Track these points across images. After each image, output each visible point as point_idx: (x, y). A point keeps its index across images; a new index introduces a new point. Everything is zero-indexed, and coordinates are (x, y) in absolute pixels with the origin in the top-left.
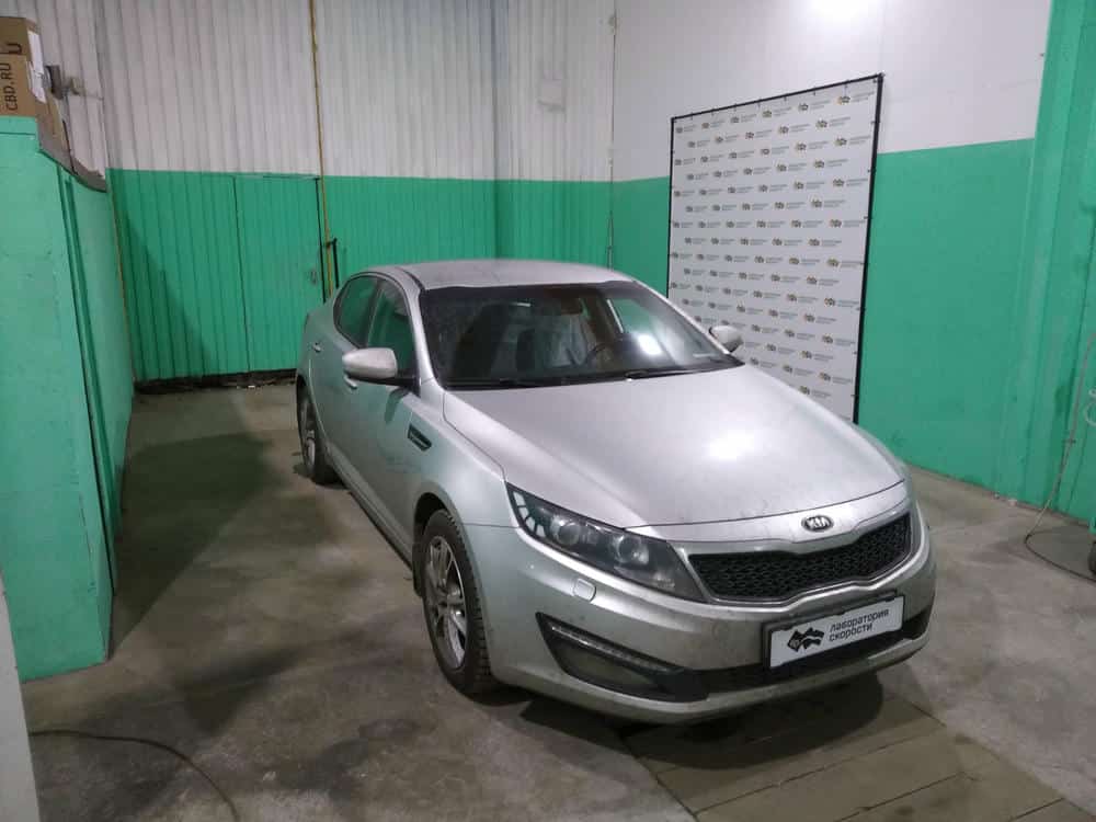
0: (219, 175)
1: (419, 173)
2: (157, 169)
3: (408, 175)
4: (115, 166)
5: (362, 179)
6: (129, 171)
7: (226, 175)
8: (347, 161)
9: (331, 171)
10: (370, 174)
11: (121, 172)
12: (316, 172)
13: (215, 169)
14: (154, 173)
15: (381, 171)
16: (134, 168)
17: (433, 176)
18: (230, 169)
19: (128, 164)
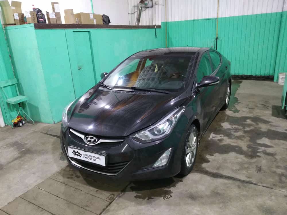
0: (190, 21)
1: (250, 13)
2: (176, 21)
3: (246, 14)
4: (167, 21)
5: (230, 17)
6: (170, 22)
7: (191, 20)
8: (226, 12)
9: (220, 16)
10: (233, 16)
11: (168, 22)
12: (216, 17)
13: (189, 19)
14: (175, 22)
15: (236, 14)
16: (171, 21)
17: (255, 14)
18: (192, 19)
19: (170, 20)
